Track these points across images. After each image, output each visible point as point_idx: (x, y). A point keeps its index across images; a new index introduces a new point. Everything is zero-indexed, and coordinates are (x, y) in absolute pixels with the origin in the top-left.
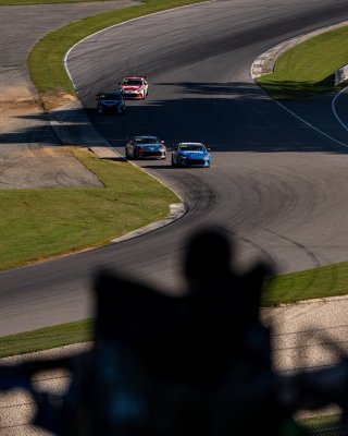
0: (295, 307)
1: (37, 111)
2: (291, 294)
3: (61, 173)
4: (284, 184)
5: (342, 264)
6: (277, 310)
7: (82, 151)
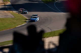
1: (3, 5)
2: (47, 36)
3: (8, 15)
4: (46, 17)
6: (45, 39)
7: (11, 12)
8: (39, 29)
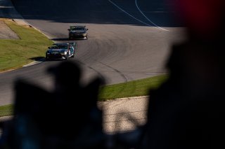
0: (114, 102)
2: (112, 95)
5: (138, 81)
6: (105, 103)
7: (9, 21)
8: (88, 75)
